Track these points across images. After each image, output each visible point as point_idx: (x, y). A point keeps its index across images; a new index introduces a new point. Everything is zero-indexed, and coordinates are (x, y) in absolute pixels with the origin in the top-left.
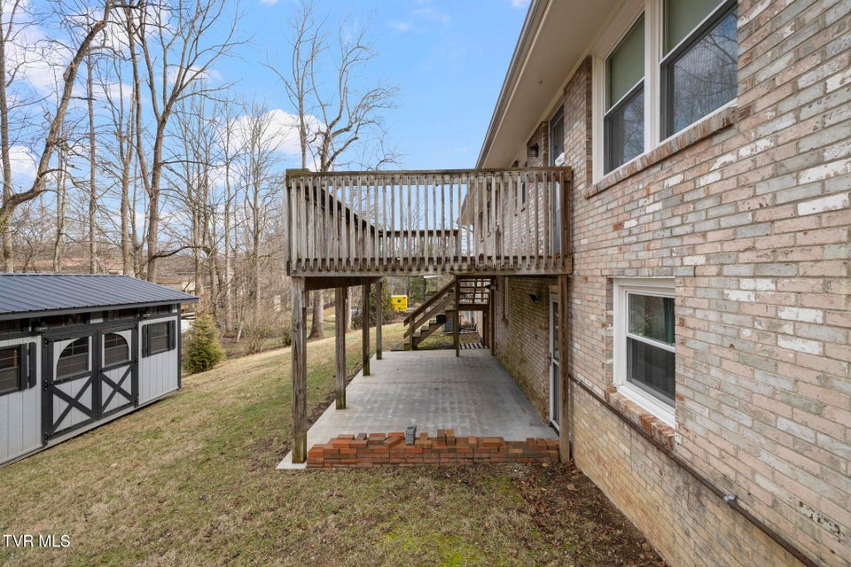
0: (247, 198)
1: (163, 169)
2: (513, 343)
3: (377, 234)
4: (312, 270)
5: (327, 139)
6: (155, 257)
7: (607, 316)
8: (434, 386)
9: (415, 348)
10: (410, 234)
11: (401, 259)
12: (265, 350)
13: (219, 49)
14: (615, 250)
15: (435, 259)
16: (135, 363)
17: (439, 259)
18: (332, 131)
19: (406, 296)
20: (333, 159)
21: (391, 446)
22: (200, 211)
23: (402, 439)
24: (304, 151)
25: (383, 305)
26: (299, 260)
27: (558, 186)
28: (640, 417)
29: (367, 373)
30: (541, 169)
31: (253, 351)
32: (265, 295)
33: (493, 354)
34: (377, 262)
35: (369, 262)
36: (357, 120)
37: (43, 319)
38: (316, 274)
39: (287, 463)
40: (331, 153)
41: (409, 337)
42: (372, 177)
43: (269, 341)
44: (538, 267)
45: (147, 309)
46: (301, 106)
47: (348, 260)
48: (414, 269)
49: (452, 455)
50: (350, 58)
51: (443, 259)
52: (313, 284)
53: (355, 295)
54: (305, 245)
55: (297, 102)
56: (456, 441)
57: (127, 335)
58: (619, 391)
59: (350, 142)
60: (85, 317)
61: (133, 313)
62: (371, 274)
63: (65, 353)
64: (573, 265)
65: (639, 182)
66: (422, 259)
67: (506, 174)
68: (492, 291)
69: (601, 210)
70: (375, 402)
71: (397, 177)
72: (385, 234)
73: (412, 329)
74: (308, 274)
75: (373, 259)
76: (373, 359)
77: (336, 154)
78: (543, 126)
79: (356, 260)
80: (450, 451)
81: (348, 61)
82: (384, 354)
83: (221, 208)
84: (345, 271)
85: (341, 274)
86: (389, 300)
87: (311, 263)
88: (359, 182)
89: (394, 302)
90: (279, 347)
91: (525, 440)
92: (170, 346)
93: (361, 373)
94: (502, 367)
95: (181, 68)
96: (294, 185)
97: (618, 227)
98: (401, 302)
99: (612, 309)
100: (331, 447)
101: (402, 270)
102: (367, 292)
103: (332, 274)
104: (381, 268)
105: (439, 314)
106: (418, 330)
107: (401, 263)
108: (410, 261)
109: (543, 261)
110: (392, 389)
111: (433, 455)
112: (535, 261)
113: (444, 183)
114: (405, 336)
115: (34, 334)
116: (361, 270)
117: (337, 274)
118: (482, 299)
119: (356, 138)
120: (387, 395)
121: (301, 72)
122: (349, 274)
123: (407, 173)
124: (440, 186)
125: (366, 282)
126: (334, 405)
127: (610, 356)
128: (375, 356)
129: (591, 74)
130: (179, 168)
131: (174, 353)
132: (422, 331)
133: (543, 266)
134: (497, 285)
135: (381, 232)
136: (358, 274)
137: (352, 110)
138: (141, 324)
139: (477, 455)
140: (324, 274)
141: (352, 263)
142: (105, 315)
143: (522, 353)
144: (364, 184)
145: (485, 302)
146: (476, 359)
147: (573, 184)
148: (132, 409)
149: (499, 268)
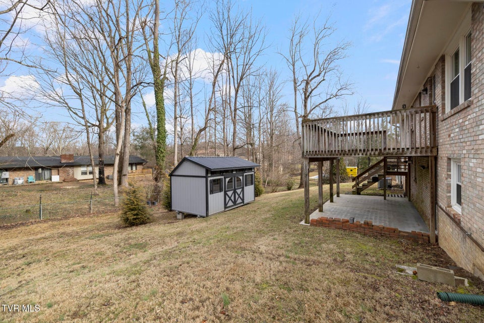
0: (267, 118)
1: (237, 111)
2: (419, 193)
3: (337, 136)
4: (311, 155)
5: (307, 83)
6: (235, 149)
7: (448, 175)
8: (367, 210)
9: (359, 193)
10: (351, 135)
11: (347, 150)
12: (279, 191)
13: (257, 54)
14: (448, 146)
15: (362, 150)
16: (243, 188)
17: (364, 150)
18: (310, 79)
19: (356, 167)
20: (310, 93)
21: (343, 222)
22: (249, 127)
23: (347, 221)
24: (295, 92)
25: (340, 172)
26: (307, 152)
27: (428, 114)
28: (453, 215)
29: (332, 201)
30: (418, 108)
31: (273, 191)
32: (276, 165)
33: (410, 200)
34: (337, 152)
35: (333, 152)
36: (324, 69)
37: (224, 171)
38: (313, 157)
39: (303, 223)
40: (310, 90)
41: (355, 188)
42: (335, 120)
43: (280, 188)
44: (416, 152)
45: (246, 169)
46: (294, 69)
47: (325, 151)
48: (353, 154)
49: (371, 230)
50: (320, 37)
51: (366, 150)
52: (312, 160)
53: (327, 164)
54: (309, 146)
55: (291, 67)
56: (373, 226)
57: (241, 178)
58: (453, 207)
59: (320, 82)
60: (232, 171)
61: (242, 170)
62: (334, 156)
63: (228, 182)
64: (438, 151)
65: (454, 118)
66: (356, 150)
67: (398, 112)
68: (409, 164)
69: (445, 127)
70: (336, 212)
71: (345, 118)
72: (340, 135)
73: (358, 184)
74: (310, 156)
75: (335, 151)
76: (335, 196)
77: (312, 90)
78: (429, 79)
79: (328, 151)
80: (369, 228)
81: (319, 39)
82: (340, 195)
83: (257, 125)
84: (324, 155)
85: (322, 156)
86: (345, 170)
87: (311, 153)
88: (329, 122)
89: (348, 171)
90: (285, 191)
91: (411, 232)
92: (252, 184)
93: (329, 201)
94: (414, 207)
95: (243, 65)
96: (305, 125)
97: (449, 136)
98: (352, 171)
99: (450, 171)
100: (319, 219)
101: (347, 155)
102: (332, 163)
103: (319, 156)
104: (339, 154)
105: (374, 176)
106: (361, 185)
107: (347, 152)
108: (351, 151)
109: (419, 150)
110: (345, 208)
111: (362, 229)
112: (414, 150)
113: (366, 119)
114: (353, 187)
115: (222, 175)
116: (330, 155)
117: (321, 157)
118: (405, 169)
119: (324, 80)
120: (342, 210)
121: (294, 51)
122: (325, 156)
123: (350, 117)
124: (364, 121)
125: (331, 160)
126: (318, 210)
127: (450, 192)
128: (336, 195)
129: (445, 63)
130: (242, 110)
131: (253, 186)
132: (363, 185)
133: (419, 152)
134: (412, 161)
135: (338, 135)
136: (329, 156)
137: (321, 64)
138: (245, 174)
139: (383, 232)
140: (316, 156)
141: (327, 152)
142: (236, 170)
143: (422, 197)
144: (331, 122)
145: (407, 171)
146: (396, 202)
147: (438, 113)
148: (242, 204)
149: (394, 153)
